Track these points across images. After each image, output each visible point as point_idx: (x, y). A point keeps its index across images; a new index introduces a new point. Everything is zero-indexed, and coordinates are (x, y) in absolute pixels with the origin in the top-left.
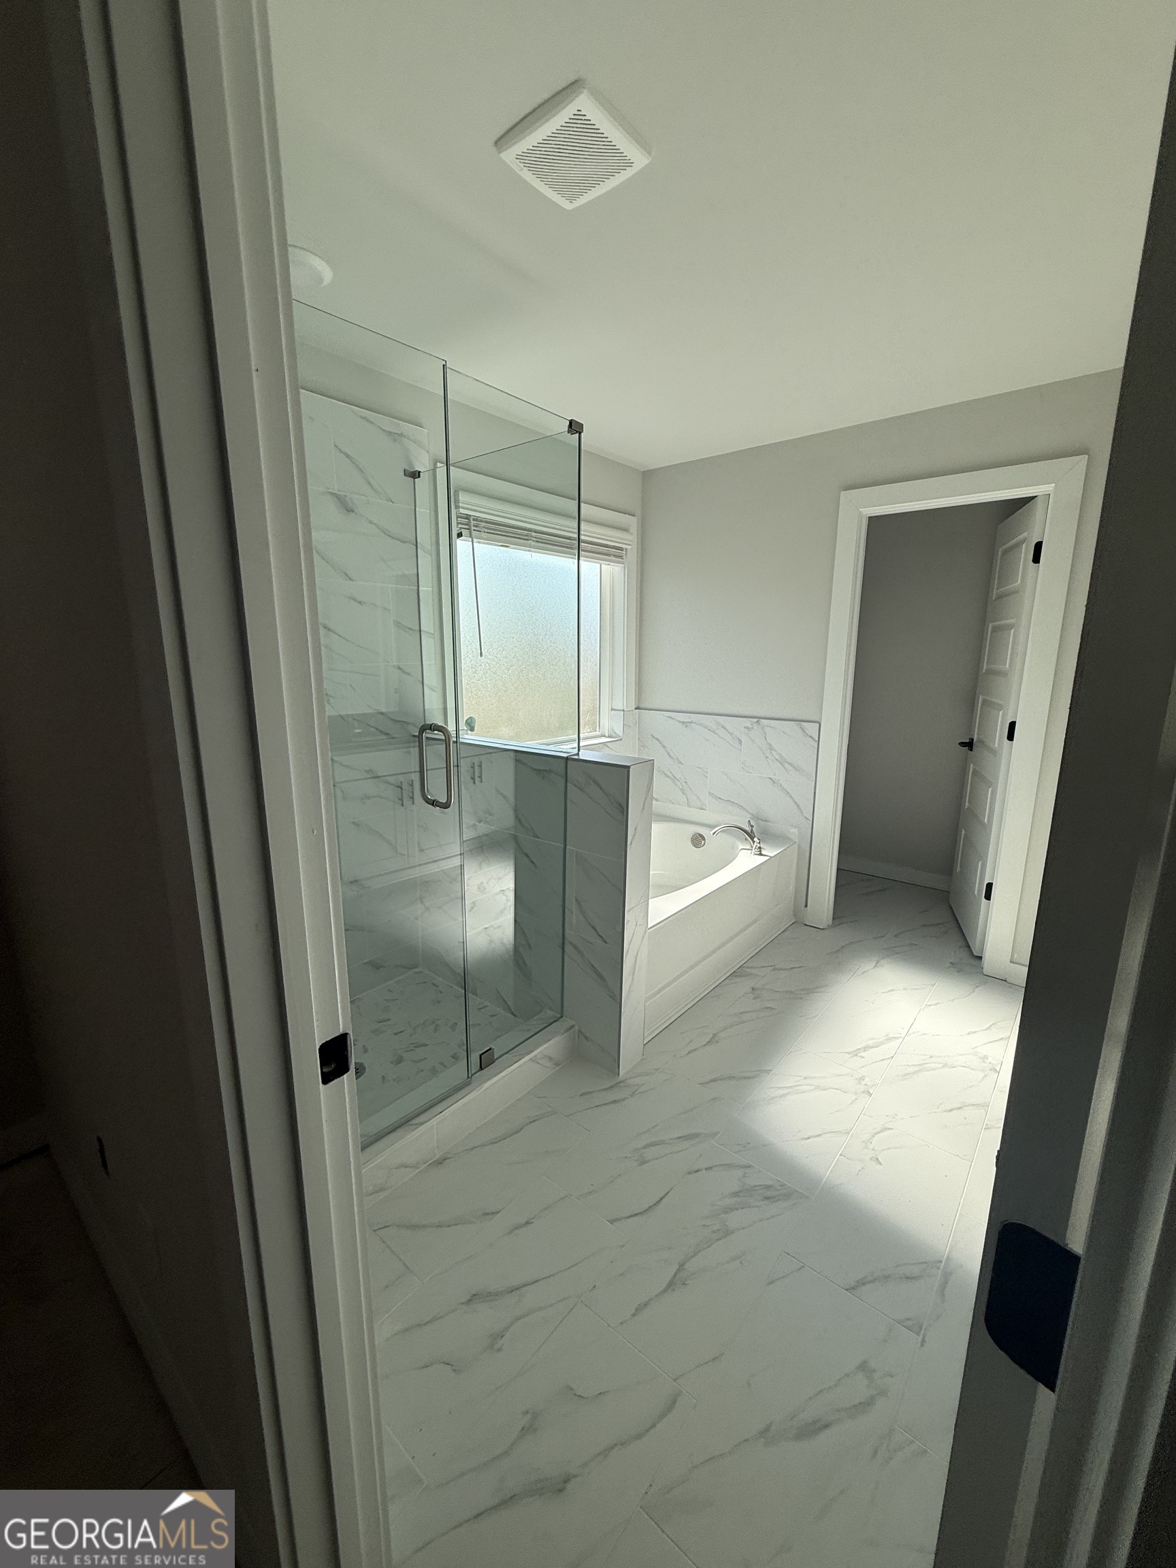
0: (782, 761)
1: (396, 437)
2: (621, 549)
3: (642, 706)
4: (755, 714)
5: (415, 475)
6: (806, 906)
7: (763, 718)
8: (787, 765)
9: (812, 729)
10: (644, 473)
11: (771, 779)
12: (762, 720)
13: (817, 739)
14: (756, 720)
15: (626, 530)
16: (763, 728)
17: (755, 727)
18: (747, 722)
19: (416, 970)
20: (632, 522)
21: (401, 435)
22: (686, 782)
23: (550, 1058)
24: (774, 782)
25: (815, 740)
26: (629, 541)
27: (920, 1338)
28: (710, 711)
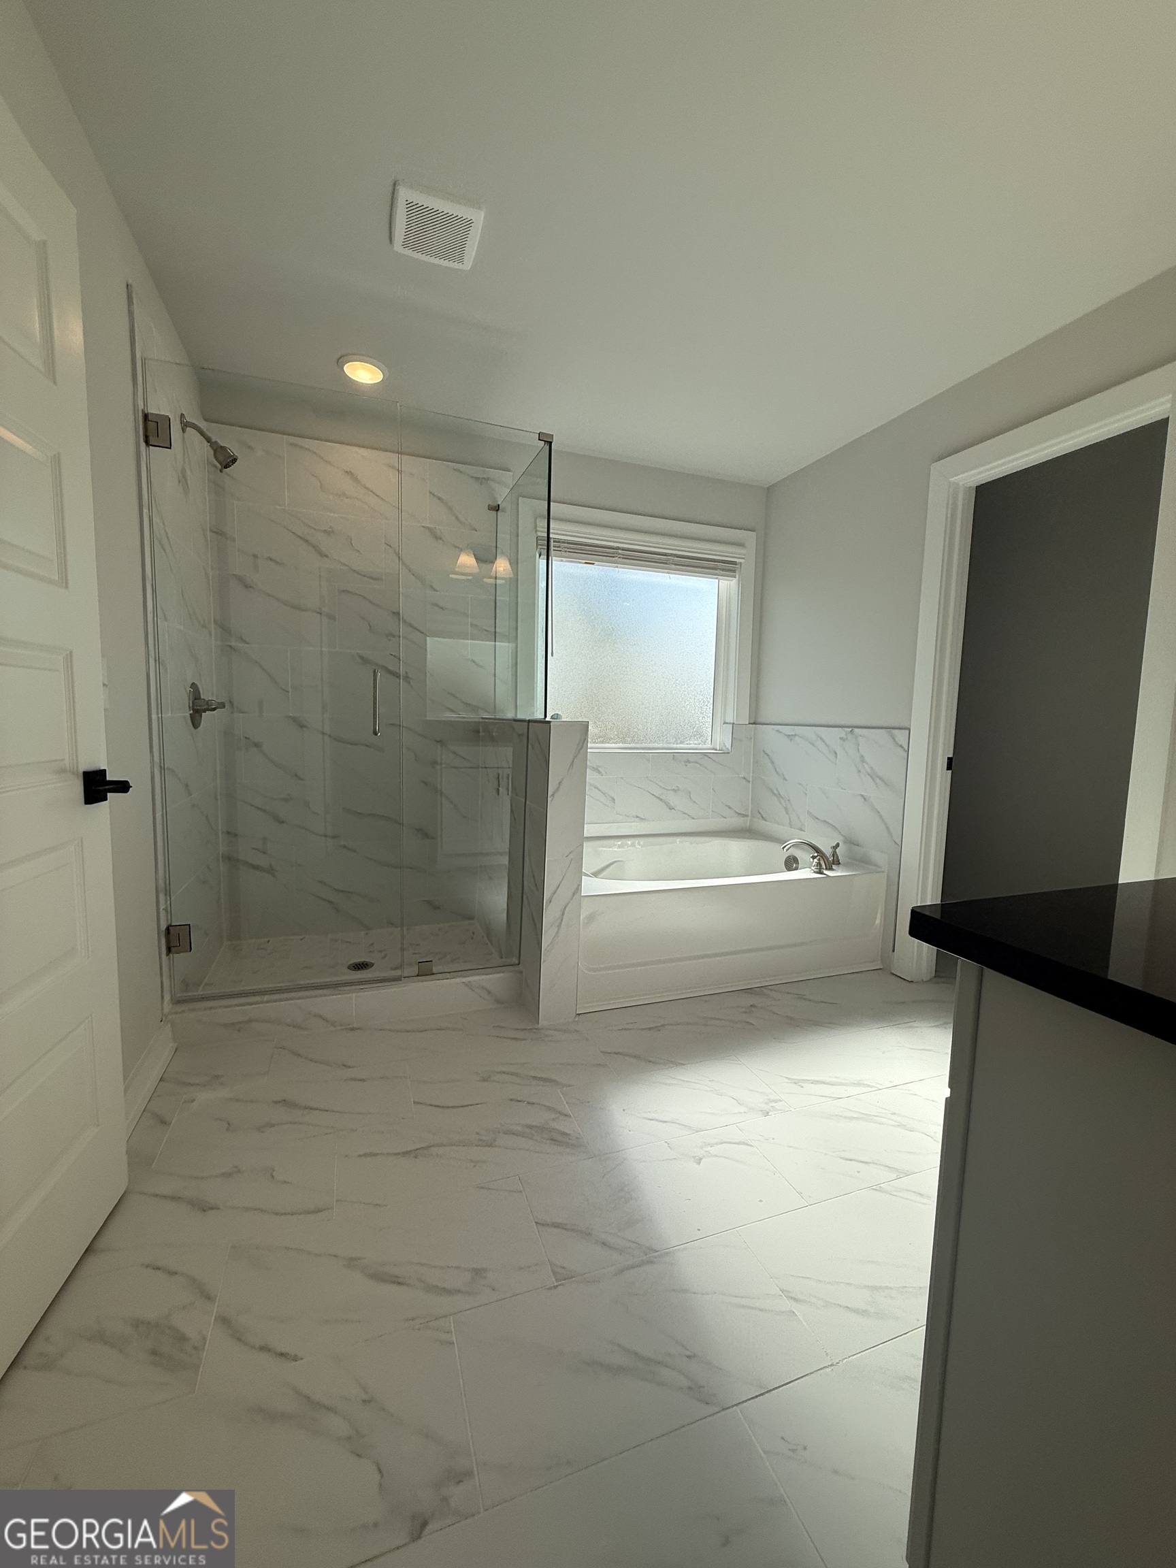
0: (873, 776)
1: (482, 481)
2: (735, 563)
3: (759, 720)
4: (849, 723)
5: (497, 508)
6: (894, 951)
7: (857, 727)
8: (878, 780)
9: (901, 736)
10: (768, 488)
11: (862, 796)
12: (856, 730)
13: (906, 748)
14: (850, 729)
15: (741, 545)
16: (856, 738)
17: (850, 736)
18: (841, 733)
19: (470, 921)
20: (750, 538)
21: (488, 479)
22: (789, 800)
23: (489, 992)
24: (865, 799)
25: (904, 750)
26: (746, 557)
27: (556, 1284)
28: (812, 723)
